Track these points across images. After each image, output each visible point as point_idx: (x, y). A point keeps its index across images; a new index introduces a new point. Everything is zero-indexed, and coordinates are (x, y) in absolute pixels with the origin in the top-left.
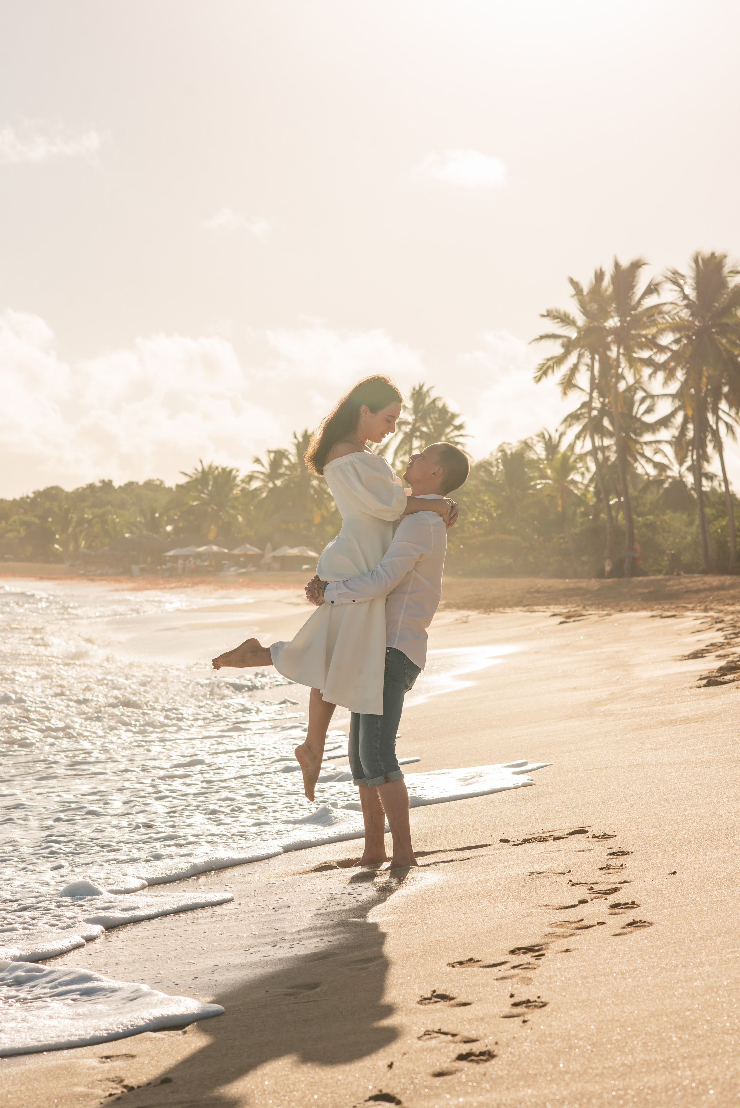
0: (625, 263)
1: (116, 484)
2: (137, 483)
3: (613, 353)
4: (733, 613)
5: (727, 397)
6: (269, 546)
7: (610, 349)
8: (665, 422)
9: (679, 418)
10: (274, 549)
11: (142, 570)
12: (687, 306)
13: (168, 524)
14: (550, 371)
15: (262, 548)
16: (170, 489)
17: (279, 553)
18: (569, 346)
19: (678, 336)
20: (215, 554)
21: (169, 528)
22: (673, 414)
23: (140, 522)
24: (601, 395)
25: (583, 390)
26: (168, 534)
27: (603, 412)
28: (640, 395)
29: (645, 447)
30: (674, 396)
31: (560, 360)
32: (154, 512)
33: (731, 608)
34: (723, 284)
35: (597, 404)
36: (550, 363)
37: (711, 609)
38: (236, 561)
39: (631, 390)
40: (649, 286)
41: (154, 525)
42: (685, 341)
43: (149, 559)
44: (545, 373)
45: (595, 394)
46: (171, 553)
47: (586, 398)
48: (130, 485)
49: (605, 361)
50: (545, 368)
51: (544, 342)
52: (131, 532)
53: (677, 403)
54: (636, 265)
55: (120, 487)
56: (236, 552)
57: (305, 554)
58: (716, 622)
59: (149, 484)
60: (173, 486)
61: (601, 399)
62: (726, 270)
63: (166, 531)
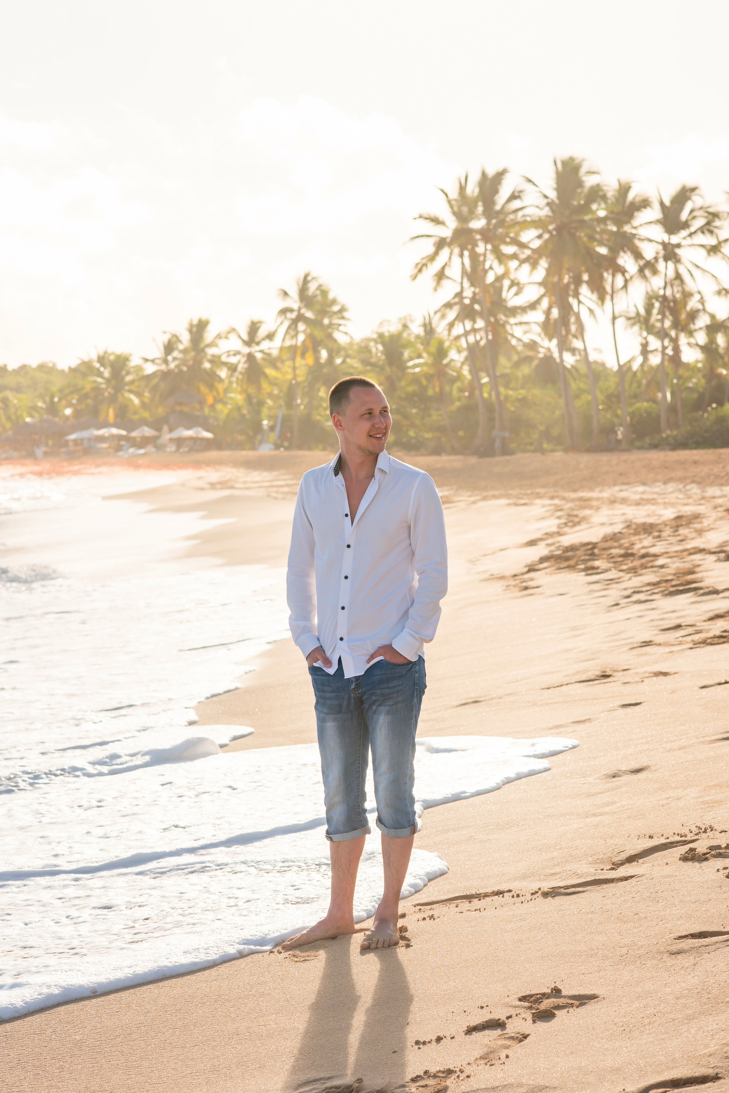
0: (491, 172)
1: (10, 368)
2: (30, 366)
3: (481, 248)
4: (573, 500)
5: (587, 282)
6: (165, 428)
7: (477, 246)
8: (533, 306)
9: (545, 303)
10: (171, 430)
11: (46, 454)
12: (548, 204)
13: (66, 407)
14: (424, 268)
15: (159, 429)
16: (62, 371)
17: (175, 435)
18: (441, 244)
19: (540, 231)
20: (113, 437)
21: (68, 412)
22: (538, 302)
23: (41, 408)
24: (472, 285)
25: (455, 281)
26: (67, 418)
27: (474, 300)
28: (506, 283)
29: (514, 327)
30: (540, 284)
31: (432, 258)
32: (52, 397)
33: (573, 495)
34: (580, 184)
35: (468, 293)
36: (424, 261)
37: (557, 497)
38: (134, 443)
39: (499, 279)
40: (513, 193)
41: (53, 409)
42: (546, 236)
43: (50, 442)
44: (420, 271)
45: (466, 284)
46: (73, 437)
47: (458, 289)
48: (23, 368)
49: (474, 257)
50: (420, 266)
51: (417, 240)
52: (32, 416)
53: (542, 290)
54: (500, 175)
55: (14, 370)
56: (134, 434)
57: (200, 436)
58: (558, 511)
59: (42, 367)
60: (66, 369)
61: (472, 289)
62: (583, 171)
63: (64, 415)
